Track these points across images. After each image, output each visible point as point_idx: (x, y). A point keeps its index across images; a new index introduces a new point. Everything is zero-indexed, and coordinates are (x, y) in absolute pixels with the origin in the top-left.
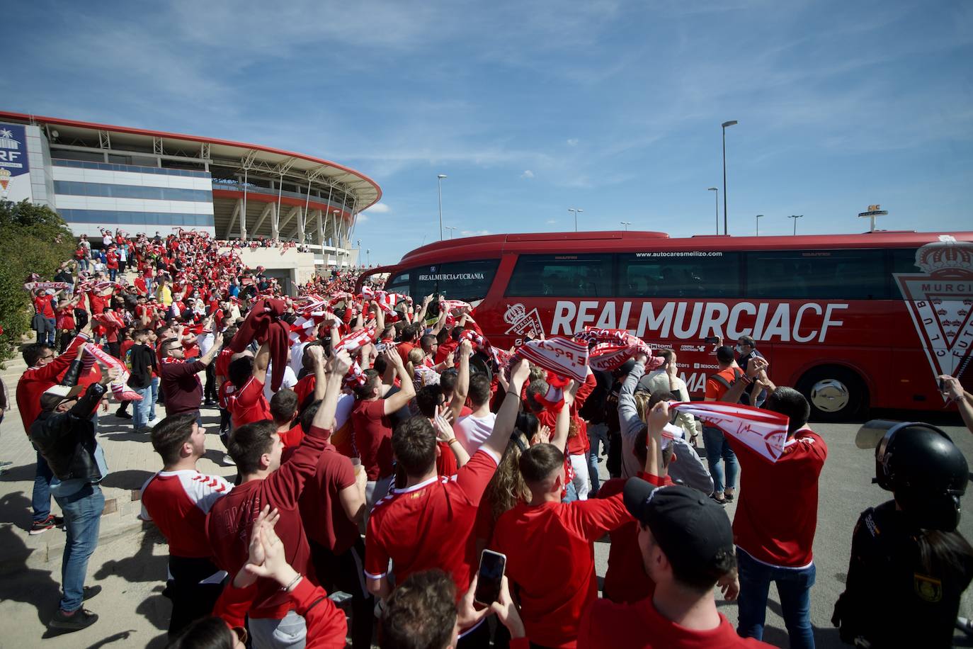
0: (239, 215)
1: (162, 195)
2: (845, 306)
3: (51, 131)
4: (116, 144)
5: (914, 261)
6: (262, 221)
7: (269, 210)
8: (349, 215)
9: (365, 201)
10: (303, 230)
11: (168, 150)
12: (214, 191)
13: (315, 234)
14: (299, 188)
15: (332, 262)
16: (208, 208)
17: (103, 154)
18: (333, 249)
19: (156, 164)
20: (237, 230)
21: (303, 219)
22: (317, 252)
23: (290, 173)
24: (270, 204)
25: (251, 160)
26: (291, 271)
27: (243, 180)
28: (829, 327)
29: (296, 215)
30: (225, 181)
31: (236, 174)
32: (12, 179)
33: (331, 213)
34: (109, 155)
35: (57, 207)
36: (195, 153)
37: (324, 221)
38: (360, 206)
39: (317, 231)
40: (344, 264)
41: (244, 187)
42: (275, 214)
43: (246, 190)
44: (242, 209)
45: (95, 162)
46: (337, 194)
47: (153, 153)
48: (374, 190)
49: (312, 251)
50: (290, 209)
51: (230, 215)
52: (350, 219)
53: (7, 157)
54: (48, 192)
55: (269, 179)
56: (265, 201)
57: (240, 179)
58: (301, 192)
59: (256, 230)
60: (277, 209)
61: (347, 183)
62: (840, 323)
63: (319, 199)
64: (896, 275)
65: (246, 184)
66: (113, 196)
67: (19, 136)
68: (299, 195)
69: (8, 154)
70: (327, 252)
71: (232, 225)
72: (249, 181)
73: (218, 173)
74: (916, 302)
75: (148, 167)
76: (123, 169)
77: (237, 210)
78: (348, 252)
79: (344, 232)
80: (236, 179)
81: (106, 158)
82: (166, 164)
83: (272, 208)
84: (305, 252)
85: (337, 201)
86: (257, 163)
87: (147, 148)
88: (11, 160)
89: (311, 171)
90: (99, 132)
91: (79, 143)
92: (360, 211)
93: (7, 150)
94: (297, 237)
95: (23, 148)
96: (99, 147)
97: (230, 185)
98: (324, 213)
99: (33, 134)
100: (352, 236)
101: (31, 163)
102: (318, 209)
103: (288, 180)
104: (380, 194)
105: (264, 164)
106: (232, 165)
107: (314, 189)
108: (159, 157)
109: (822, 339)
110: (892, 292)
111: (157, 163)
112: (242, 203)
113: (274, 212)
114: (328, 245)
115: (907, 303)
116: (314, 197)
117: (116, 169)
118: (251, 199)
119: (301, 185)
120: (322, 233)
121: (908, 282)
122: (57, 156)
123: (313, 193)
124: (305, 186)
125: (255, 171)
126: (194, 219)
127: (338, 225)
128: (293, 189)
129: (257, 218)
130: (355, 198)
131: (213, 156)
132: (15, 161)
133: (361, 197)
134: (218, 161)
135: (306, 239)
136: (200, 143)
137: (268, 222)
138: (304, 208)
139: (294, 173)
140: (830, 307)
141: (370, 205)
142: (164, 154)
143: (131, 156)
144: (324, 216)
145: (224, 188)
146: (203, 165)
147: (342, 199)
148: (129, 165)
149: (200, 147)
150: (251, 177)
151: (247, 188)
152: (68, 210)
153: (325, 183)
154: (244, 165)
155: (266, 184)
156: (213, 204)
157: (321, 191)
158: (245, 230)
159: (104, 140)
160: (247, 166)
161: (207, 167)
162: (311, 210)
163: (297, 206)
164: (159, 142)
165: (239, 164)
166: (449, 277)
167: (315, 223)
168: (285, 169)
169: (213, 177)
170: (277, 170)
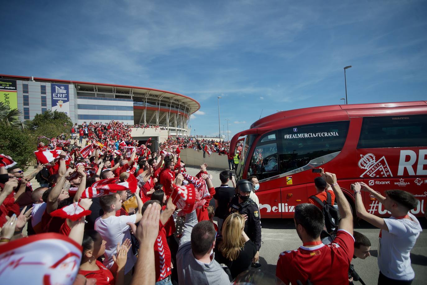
0: (143, 116)
1: (115, 109)
3: (78, 86)
4: (100, 90)
6: (152, 118)
7: (155, 114)
8: (187, 115)
9: (194, 109)
10: (168, 122)
11: (118, 91)
12: (134, 106)
13: (173, 123)
14: (167, 105)
16: (131, 113)
17: (95, 94)
18: (180, 129)
20: (143, 122)
21: (168, 117)
22: (174, 130)
23: (163, 99)
24: (156, 111)
25: (148, 94)
26: (157, 137)
27: (146, 102)
29: (166, 115)
30: (139, 103)
31: (143, 100)
32: (64, 104)
33: (180, 114)
34: (97, 94)
35: (78, 114)
36: (127, 92)
37: (176, 118)
38: (192, 111)
40: (185, 135)
44: (145, 113)
45: (92, 97)
46: (182, 107)
47: (112, 93)
48: (197, 105)
50: (164, 113)
51: (140, 116)
52: (187, 117)
53: (62, 96)
54: (75, 108)
55: (156, 101)
56: (154, 110)
57: (144, 102)
58: (168, 106)
59: (150, 122)
60: (158, 113)
61: (186, 102)
63: (175, 109)
65: (146, 104)
66: (97, 110)
67: (67, 88)
68: (167, 107)
69: (62, 95)
70: (178, 130)
71: (141, 120)
72: (148, 102)
73: (136, 100)
75: (110, 98)
76: (102, 99)
77: (143, 114)
78: (186, 130)
79: (185, 122)
80: (143, 102)
81: (96, 95)
82: (117, 97)
84: (164, 130)
85: (182, 109)
86: (151, 95)
87: (110, 91)
88: (64, 97)
89: (172, 98)
90: (94, 86)
91: (87, 90)
92: (191, 114)
93: (63, 94)
94: (166, 124)
95: (68, 93)
96: (94, 91)
98: (177, 114)
99: (71, 87)
100: (188, 124)
101: (70, 98)
102: (174, 113)
103: (162, 102)
104: (199, 106)
105: (153, 96)
106: (141, 96)
107: (173, 105)
111: (113, 96)
112: (145, 111)
113: (157, 114)
114: (178, 127)
117: (99, 99)
118: (148, 109)
120: (176, 123)
122: (79, 95)
123: (172, 107)
124: (169, 104)
125: (150, 98)
126: (126, 118)
127: (182, 119)
128: (165, 105)
129: (151, 117)
130: (189, 108)
131: (134, 93)
132: (65, 97)
133: (192, 108)
134: (136, 95)
135: (169, 125)
136: (129, 88)
137: (155, 118)
138: (169, 112)
139: (165, 99)
141: (196, 111)
142: (116, 93)
143: (104, 94)
144: (177, 116)
145: (138, 105)
146: (130, 97)
147: (184, 109)
148: (104, 98)
149: (130, 90)
150: (149, 101)
151: (147, 105)
152: (82, 115)
153: (177, 103)
154: (146, 96)
155: (154, 103)
156: (133, 111)
157: (175, 106)
158: (146, 121)
159: (95, 89)
160: (147, 97)
161: (132, 97)
162: (172, 113)
163: (166, 112)
164: (115, 89)
165: (144, 96)
166: (310, 135)
167: (173, 118)
168: (162, 97)
169: (134, 101)
170: (158, 98)
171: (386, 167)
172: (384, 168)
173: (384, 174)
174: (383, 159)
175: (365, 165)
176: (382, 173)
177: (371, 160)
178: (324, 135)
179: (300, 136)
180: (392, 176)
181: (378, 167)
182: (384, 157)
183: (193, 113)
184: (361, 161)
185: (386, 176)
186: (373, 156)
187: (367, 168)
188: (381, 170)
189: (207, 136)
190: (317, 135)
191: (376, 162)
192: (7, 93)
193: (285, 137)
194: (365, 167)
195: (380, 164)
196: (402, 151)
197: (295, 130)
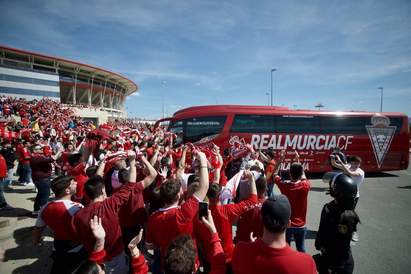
0: (72, 93)
2: (352, 137)
4: (8, 56)
5: (371, 121)
6: (83, 96)
7: (87, 92)
8: (123, 96)
9: (131, 91)
10: (102, 101)
11: (37, 61)
12: (60, 82)
13: (108, 104)
14: (101, 83)
15: (115, 116)
16: (57, 89)
18: (116, 110)
19: (30, 67)
20: (71, 100)
22: (109, 111)
23: (97, 76)
24: (87, 89)
25: (78, 69)
26: (97, 119)
27: (75, 78)
28: (348, 144)
29: (99, 95)
30: (66, 78)
31: (71, 75)
33: (115, 95)
34: (4, 60)
36: (51, 64)
38: (128, 93)
39: (109, 102)
40: (121, 117)
41: (75, 81)
43: (76, 83)
44: (74, 91)
46: (118, 87)
47: (28, 62)
48: (135, 87)
49: (106, 110)
50: (97, 92)
51: (68, 93)
52: (124, 98)
55: (87, 79)
56: (85, 88)
57: (73, 77)
58: (102, 85)
59: (81, 100)
60: (91, 92)
61: (123, 83)
62: (351, 143)
63: (110, 89)
64: (366, 126)
65: (76, 80)
66: (6, 80)
68: (101, 86)
70: (113, 111)
71: (69, 97)
72: (78, 79)
73: (62, 74)
74: (372, 135)
75: (26, 68)
76: (12, 68)
77: (72, 90)
78: (122, 112)
79: (121, 103)
80: (71, 77)
82: (35, 67)
83: (88, 91)
84: (104, 111)
85: (118, 90)
86: (81, 71)
87: (26, 59)
89: (107, 76)
92: (128, 95)
94: (99, 104)
97: (68, 80)
98: (112, 94)
100: (125, 105)
102: (109, 93)
103: (96, 80)
104: (137, 88)
105: (85, 72)
106: (69, 71)
107: (108, 84)
108: (32, 64)
109: (345, 149)
110: (365, 132)
112: (74, 88)
113: (89, 93)
114: (114, 108)
115: (370, 136)
116: (108, 88)
117: (8, 67)
118: (78, 86)
119: (102, 82)
120: (111, 103)
121: (369, 128)
123: (107, 86)
124: (104, 83)
125: (80, 74)
126: (50, 94)
127: (118, 100)
128: (99, 84)
129: (81, 95)
130: (126, 89)
131: (60, 66)
133: (129, 89)
134: (63, 69)
135: (104, 106)
136: (53, 60)
137: (86, 97)
138: (103, 92)
139: (99, 77)
140: (348, 137)
141: (132, 93)
142: (34, 63)
143: (16, 62)
144: (112, 96)
145: (65, 81)
146: (55, 70)
147: (120, 89)
149: (53, 62)
150: (79, 77)
151: (77, 82)
153: (113, 82)
154: (75, 71)
155: (86, 81)
156: (59, 88)
157: (111, 85)
158: (75, 100)
160: (77, 72)
161: (57, 70)
162: (106, 93)
163: (100, 91)
164: (32, 57)
165: (73, 71)
166: (203, 123)
167: (108, 99)
168: (95, 75)
169: (60, 75)
170: (91, 75)
171: (244, 144)
172: (243, 144)
174: (243, 139)
175: (233, 142)
177: (236, 139)
178: (211, 123)
179: (197, 123)
182: (243, 138)
183: (129, 94)
184: (231, 140)
186: (237, 137)
189: (145, 119)
191: (239, 141)
193: (188, 124)
195: (241, 142)
196: (253, 135)
197: (195, 119)
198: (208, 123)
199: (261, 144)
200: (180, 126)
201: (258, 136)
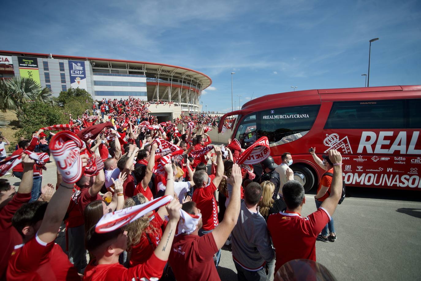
0: (156, 92)
3: (93, 63)
4: (114, 66)
6: (165, 94)
7: (167, 90)
8: (199, 91)
10: (180, 97)
11: (131, 67)
12: (147, 82)
13: (185, 99)
15: (191, 110)
16: (145, 89)
17: (109, 70)
18: (192, 105)
20: (156, 98)
21: (180, 93)
22: (185, 106)
23: (175, 74)
24: (168, 87)
25: (160, 70)
29: (178, 91)
30: (152, 78)
31: (155, 76)
32: (81, 80)
33: (191, 90)
34: (111, 70)
35: (95, 90)
36: (140, 68)
37: (188, 94)
38: (203, 87)
40: (196, 111)
42: (170, 91)
44: (157, 89)
45: (106, 73)
46: (194, 83)
47: (125, 69)
48: (209, 81)
49: (183, 105)
50: (176, 89)
51: (153, 92)
52: (199, 93)
53: (79, 73)
54: (92, 85)
55: (168, 77)
56: (166, 86)
57: (157, 77)
59: (163, 98)
60: (170, 89)
61: (198, 78)
63: (187, 85)
65: (159, 79)
66: (113, 85)
67: (83, 65)
68: (179, 83)
69: (80, 72)
70: (190, 106)
71: (154, 96)
73: (149, 75)
75: (124, 74)
76: (116, 76)
77: (156, 89)
78: (198, 106)
79: (197, 98)
80: (155, 77)
82: (130, 73)
85: (194, 85)
86: (163, 71)
87: (124, 67)
88: (81, 74)
89: (184, 73)
90: (108, 62)
91: (102, 67)
92: (203, 90)
93: (79, 70)
94: (178, 100)
95: (84, 69)
96: (108, 67)
97: (153, 80)
98: (189, 90)
99: (87, 63)
100: (200, 100)
101: (87, 75)
102: (186, 89)
103: (175, 77)
104: (211, 82)
105: (165, 71)
106: (154, 72)
107: (185, 81)
108: (128, 70)
111: (127, 72)
112: (157, 87)
113: (169, 90)
114: (191, 103)
116: (185, 84)
117: (114, 75)
118: (161, 85)
120: (188, 98)
122: (95, 71)
123: (184, 82)
124: (181, 80)
125: (162, 74)
126: (140, 94)
127: (194, 95)
128: (177, 81)
129: (163, 93)
130: (201, 84)
131: (147, 69)
132: (82, 74)
133: (204, 84)
134: (149, 71)
135: (181, 101)
136: (142, 64)
137: (167, 94)
138: (181, 88)
139: (177, 74)
141: (207, 87)
142: (130, 69)
143: (118, 70)
144: (188, 92)
145: (151, 81)
146: (143, 72)
147: (196, 85)
148: (117, 74)
149: (142, 66)
150: (161, 76)
151: (159, 81)
152: (98, 91)
153: (189, 78)
155: (166, 79)
156: (146, 87)
157: (187, 81)
158: (158, 97)
159: (109, 65)
160: (159, 72)
161: (145, 73)
162: (183, 89)
163: (178, 88)
164: (128, 65)
165: (156, 72)
166: (284, 117)
167: (185, 94)
168: (174, 73)
169: (147, 77)
170: (170, 73)
171: (348, 145)
172: (346, 146)
173: (345, 151)
175: (329, 143)
176: (343, 150)
177: (335, 139)
178: (296, 116)
179: (276, 117)
180: (352, 153)
181: (340, 145)
183: (205, 89)
184: (326, 139)
185: (347, 153)
186: (337, 136)
187: (331, 146)
188: (343, 147)
189: (218, 112)
190: (290, 117)
191: (339, 140)
192: (30, 70)
193: (264, 118)
194: (329, 144)
195: (342, 142)
196: (363, 132)
197: (272, 112)
198: (291, 116)
199: (378, 146)
200: (252, 121)
201: (372, 134)
